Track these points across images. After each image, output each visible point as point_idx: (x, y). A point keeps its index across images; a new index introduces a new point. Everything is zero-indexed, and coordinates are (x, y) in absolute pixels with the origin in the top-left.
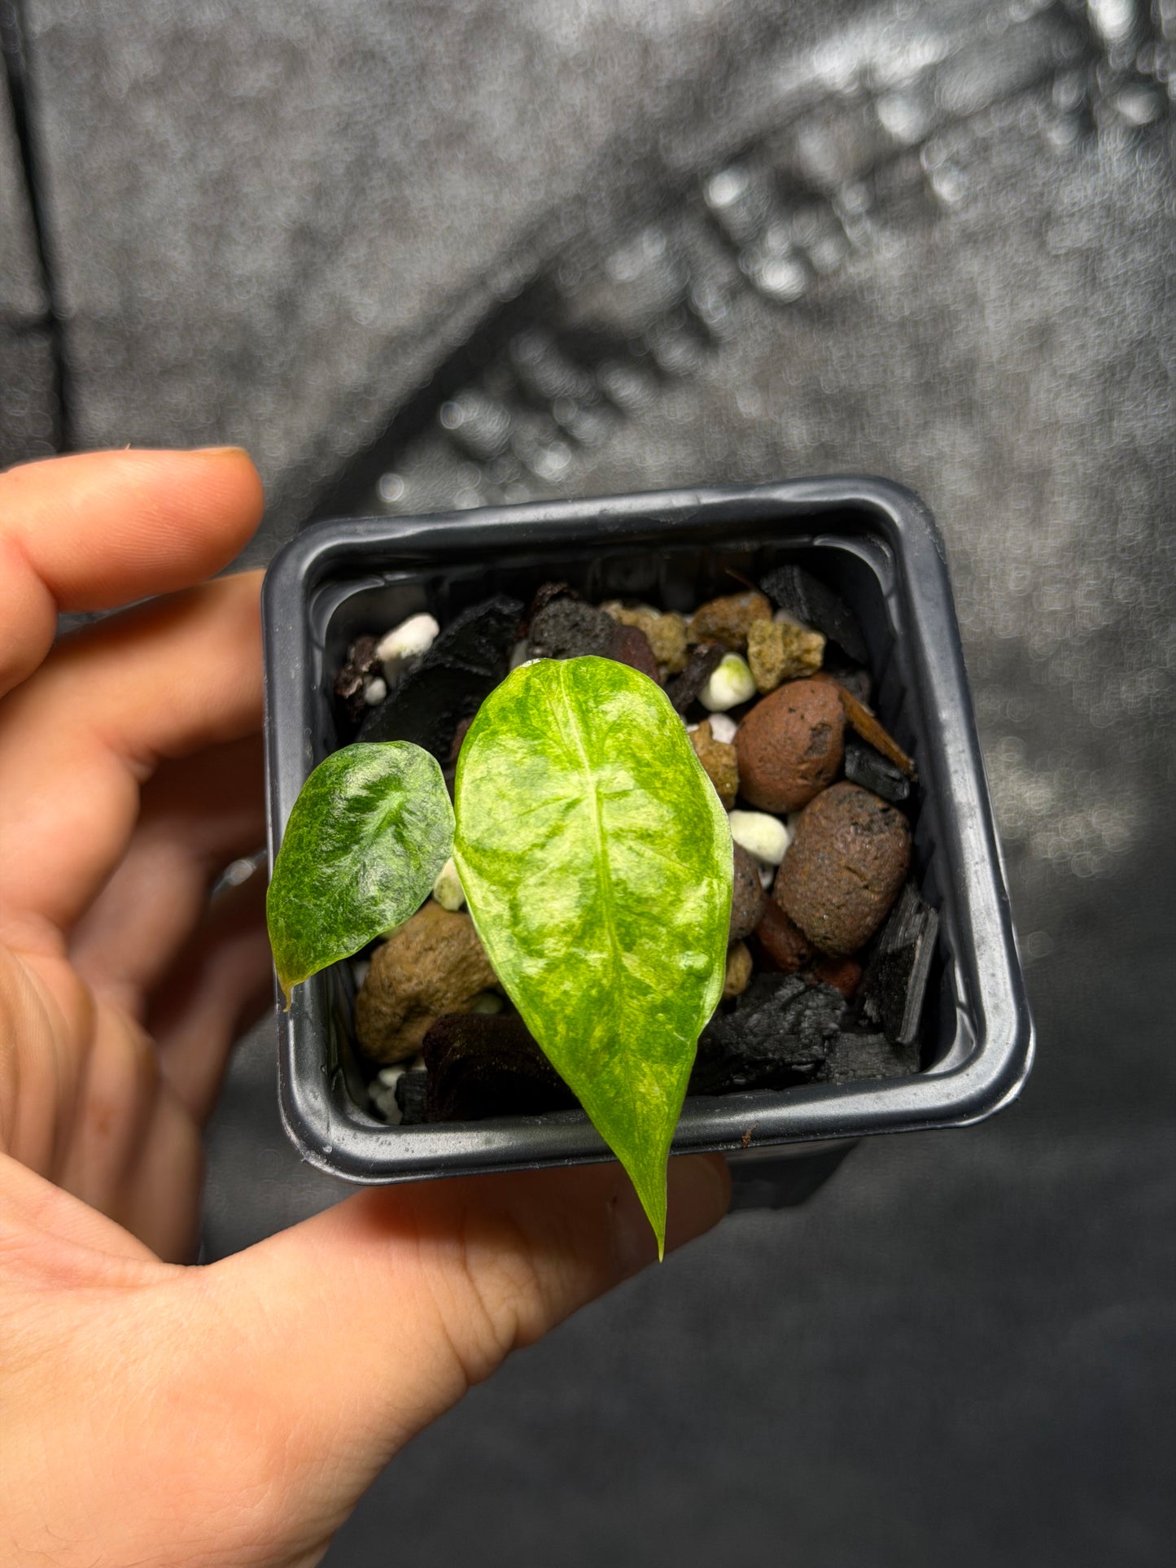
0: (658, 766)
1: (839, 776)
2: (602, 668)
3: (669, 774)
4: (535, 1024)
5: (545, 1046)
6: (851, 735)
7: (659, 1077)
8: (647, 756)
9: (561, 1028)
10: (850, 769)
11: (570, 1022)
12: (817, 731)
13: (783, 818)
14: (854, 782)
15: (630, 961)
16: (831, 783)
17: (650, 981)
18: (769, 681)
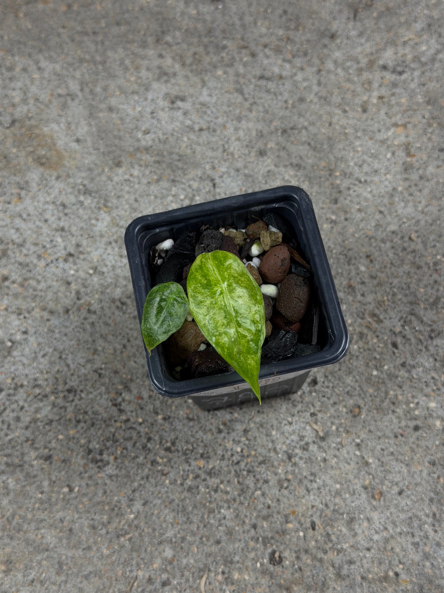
0: (240, 278)
1: (290, 272)
2: (220, 253)
3: (243, 279)
4: (219, 350)
5: (222, 356)
6: (292, 260)
7: (253, 358)
8: (236, 275)
9: (226, 350)
10: (293, 270)
11: (228, 349)
12: (282, 261)
13: (276, 285)
14: (295, 273)
15: (240, 330)
16: (288, 274)
17: (247, 334)
18: (267, 248)
